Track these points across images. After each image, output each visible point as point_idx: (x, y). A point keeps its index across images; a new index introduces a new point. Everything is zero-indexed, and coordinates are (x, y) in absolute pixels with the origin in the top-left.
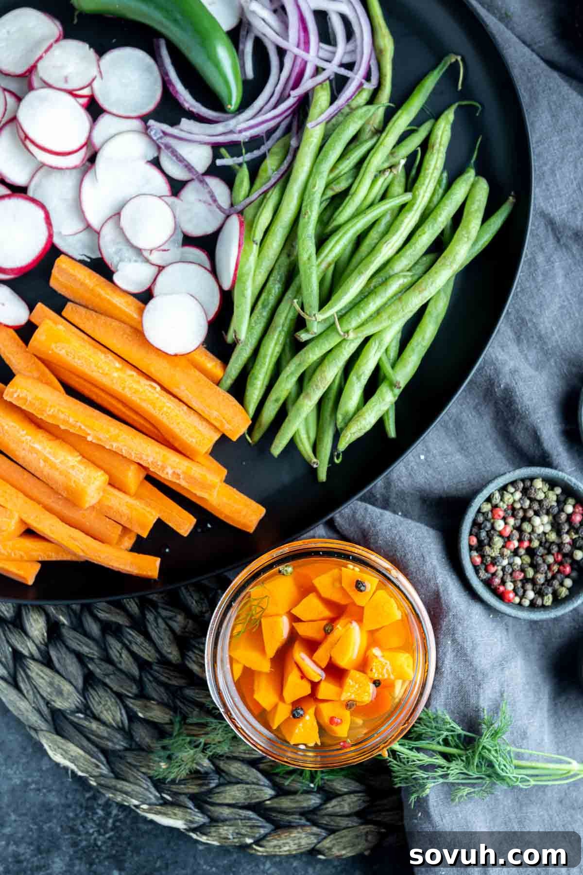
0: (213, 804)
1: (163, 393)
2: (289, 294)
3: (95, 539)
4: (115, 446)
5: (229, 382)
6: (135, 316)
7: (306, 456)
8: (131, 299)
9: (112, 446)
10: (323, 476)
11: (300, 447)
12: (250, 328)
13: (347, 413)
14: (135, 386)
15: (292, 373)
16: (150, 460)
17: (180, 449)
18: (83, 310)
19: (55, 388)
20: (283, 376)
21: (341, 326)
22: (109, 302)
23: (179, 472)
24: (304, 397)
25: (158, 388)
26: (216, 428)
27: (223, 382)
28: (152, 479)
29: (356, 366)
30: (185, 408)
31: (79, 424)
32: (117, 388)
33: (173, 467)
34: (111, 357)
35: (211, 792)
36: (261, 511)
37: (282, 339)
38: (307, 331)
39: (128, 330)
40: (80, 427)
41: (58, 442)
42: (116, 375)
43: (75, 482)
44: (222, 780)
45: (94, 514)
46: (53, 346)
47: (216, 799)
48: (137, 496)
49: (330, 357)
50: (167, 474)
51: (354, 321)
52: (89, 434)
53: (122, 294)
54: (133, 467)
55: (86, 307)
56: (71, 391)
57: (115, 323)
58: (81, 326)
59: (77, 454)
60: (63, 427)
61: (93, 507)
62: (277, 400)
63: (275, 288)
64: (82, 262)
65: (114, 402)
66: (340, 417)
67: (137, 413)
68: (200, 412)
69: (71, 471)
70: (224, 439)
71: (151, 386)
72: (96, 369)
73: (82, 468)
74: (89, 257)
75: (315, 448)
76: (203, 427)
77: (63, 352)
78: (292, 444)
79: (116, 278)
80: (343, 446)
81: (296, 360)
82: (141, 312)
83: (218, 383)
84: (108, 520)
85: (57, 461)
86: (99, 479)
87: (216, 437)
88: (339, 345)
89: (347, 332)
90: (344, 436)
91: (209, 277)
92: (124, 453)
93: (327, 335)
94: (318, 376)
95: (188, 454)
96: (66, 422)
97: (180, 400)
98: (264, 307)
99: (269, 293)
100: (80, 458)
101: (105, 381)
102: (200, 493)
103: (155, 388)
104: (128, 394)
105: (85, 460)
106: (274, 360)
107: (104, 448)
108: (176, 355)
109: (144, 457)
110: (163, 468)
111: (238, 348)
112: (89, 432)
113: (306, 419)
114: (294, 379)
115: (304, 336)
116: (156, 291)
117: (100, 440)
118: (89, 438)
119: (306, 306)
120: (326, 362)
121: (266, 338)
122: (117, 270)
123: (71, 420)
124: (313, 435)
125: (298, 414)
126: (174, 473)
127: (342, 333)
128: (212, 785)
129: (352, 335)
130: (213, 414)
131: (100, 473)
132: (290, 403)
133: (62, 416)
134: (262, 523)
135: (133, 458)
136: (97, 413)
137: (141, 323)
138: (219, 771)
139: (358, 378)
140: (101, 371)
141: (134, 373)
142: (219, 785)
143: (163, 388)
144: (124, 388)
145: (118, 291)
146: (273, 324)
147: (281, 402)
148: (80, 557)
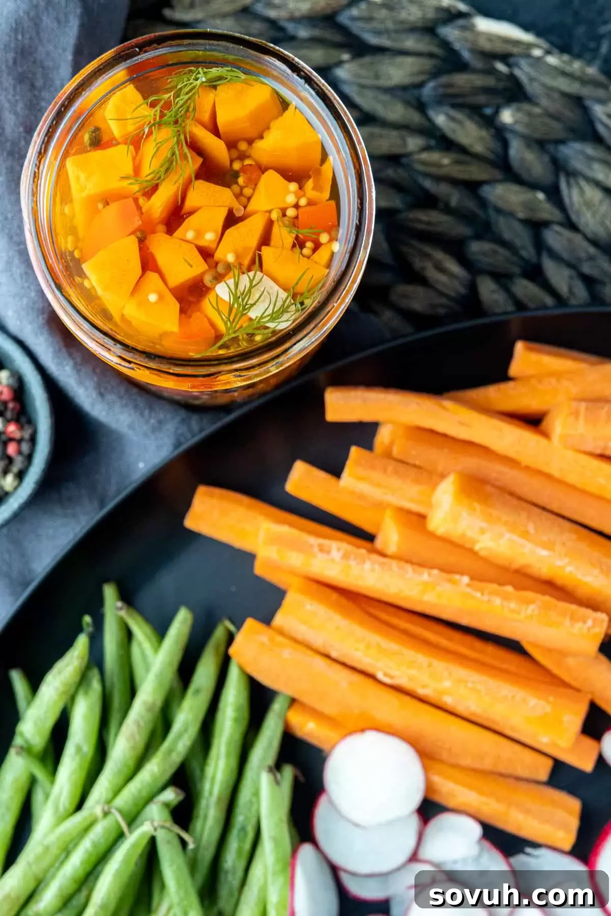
0: (431, 55)
1: (370, 670)
2: (207, 855)
3: (432, 432)
4: (425, 576)
5: (277, 706)
6: (437, 779)
7: (140, 619)
8: (451, 804)
9: (429, 575)
10: (110, 592)
11: (148, 629)
12: (257, 794)
13: (86, 693)
14: (413, 672)
15: (179, 736)
16: (368, 565)
17: (328, 591)
18: (521, 772)
19: (535, 645)
20: (193, 730)
21: (117, 822)
22: (480, 792)
23: (320, 555)
24: (154, 704)
25: (380, 676)
26: (281, 632)
27: (286, 705)
28: (365, 536)
29: (86, 765)
30: (334, 654)
31: (486, 598)
32: (440, 666)
33: (333, 561)
34: (460, 709)
35: (435, 74)
36: (191, 522)
37: (207, 786)
38: (166, 805)
39: (445, 755)
40: (483, 594)
41: (516, 565)
42: (447, 684)
43: (475, 510)
44: (416, 92)
45: (440, 468)
46: (548, 709)
47: (427, 64)
48: (380, 506)
49: (127, 772)
50: (339, 550)
51: (99, 832)
52: (468, 585)
53: (463, 808)
54: (392, 549)
55: (518, 779)
56: (513, 646)
57: (467, 762)
58: (518, 748)
59: (483, 553)
60: (509, 589)
61: (443, 476)
62: (197, 692)
63: (232, 859)
64: (536, 845)
65: (444, 642)
66: (96, 685)
67: (405, 632)
68: (310, 653)
69: (484, 525)
70: (267, 619)
71: (391, 677)
72: (479, 687)
73: (469, 534)
74: (528, 854)
75: (129, 635)
76: (303, 631)
77: (533, 701)
78: (161, 630)
79: (477, 830)
80: (82, 643)
81: (176, 758)
82: (429, 787)
83: (293, 701)
84: (417, 463)
85: (508, 536)
86: (439, 522)
87: (279, 619)
88: (117, 792)
89: (106, 814)
90: (83, 658)
91: (338, 859)
92: (409, 568)
93: (135, 805)
94: (140, 741)
95: (315, 586)
96: (506, 597)
97: (344, 664)
98: (243, 829)
99: (240, 851)
100: (477, 547)
101: (461, 672)
102: (285, 529)
103: (385, 675)
104: (421, 658)
105: (468, 545)
106: (214, 752)
107: (443, 570)
108: (363, 730)
109: (377, 567)
110: (346, 556)
111: (271, 760)
112: (468, 590)
113: (148, 669)
114: (177, 727)
115: (171, 795)
116: (414, 822)
117: (450, 581)
118: (466, 579)
119: (176, 842)
120: (131, 763)
121: (231, 783)
122: (479, 841)
123: (498, 601)
124: (135, 650)
125: (160, 676)
126: (328, 552)
127: (113, 811)
128: (431, 85)
129: (98, 811)
130: (288, 653)
131: (440, 531)
132: (178, 692)
133: (513, 605)
134: (188, 504)
135: (394, 564)
136: (464, 621)
137: (426, 769)
138: (421, 107)
139: (79, 749)
140: (470, 685)
141: (421, 691)
142: (421, 85)
143: (372, 677)
144: (430, 665)
145: (472, 811)
146: (224, 805)
147: (191, 691)
148: (451, 399)
